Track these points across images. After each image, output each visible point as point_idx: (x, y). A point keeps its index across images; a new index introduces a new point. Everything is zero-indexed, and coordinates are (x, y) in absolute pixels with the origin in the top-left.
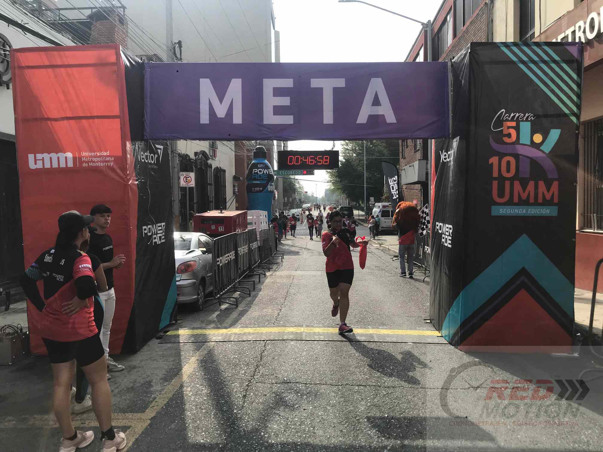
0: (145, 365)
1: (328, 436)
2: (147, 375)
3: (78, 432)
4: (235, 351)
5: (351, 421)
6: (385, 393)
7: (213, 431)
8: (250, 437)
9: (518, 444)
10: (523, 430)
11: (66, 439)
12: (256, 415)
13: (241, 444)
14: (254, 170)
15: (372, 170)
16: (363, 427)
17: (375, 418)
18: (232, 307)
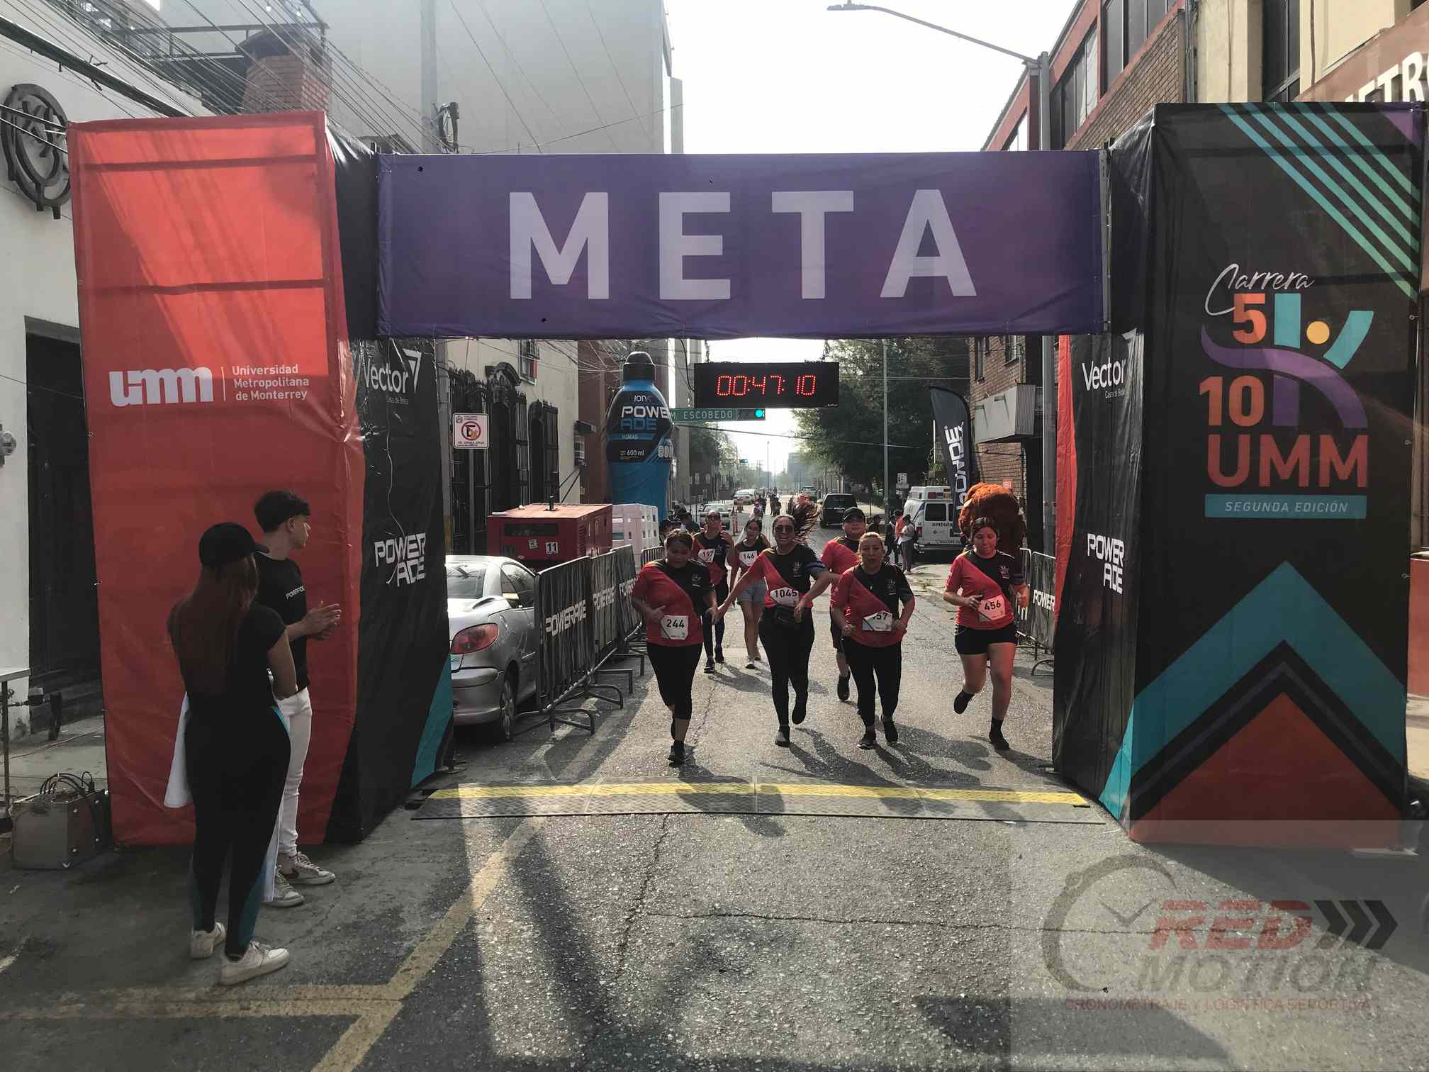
0: (384, 870)
1: (828, 1044)
2: (388, 895)
4: (594, 839)
5: (880, 1008)
6: (957, 942)
7: (552, 1031)
8: (641, 1045)
9: (1283, 1067)
10: (1295, 1032)
12: (651, 993)
13: (620, 1061)
14: (624, 408)
15: (903, 409)
16: (909, 1021)
17: (935, 1000)
18: (582, 733)
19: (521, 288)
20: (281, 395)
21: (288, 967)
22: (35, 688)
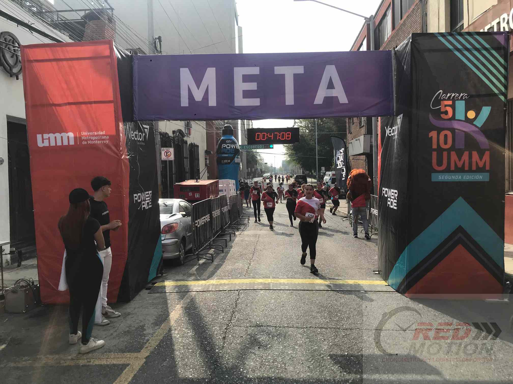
0: (138, 312)
1: (298, 372)
2: (140, 321)
4: (214, 300)
5: (317, 359)
6: (344, 335)
7: (199, 368)
8: (231, 373)
9: (461, 377)
10: (465, 365)
12: (235, 354)
13: (224, 379)
14: (223, 145)
15: (323, 144)
16: (327, 363)
17: (336, 355)
18: (209, 262)
19: (185, 102)
20: (99, 142)
21: (105, 346)
22: (12, 248)
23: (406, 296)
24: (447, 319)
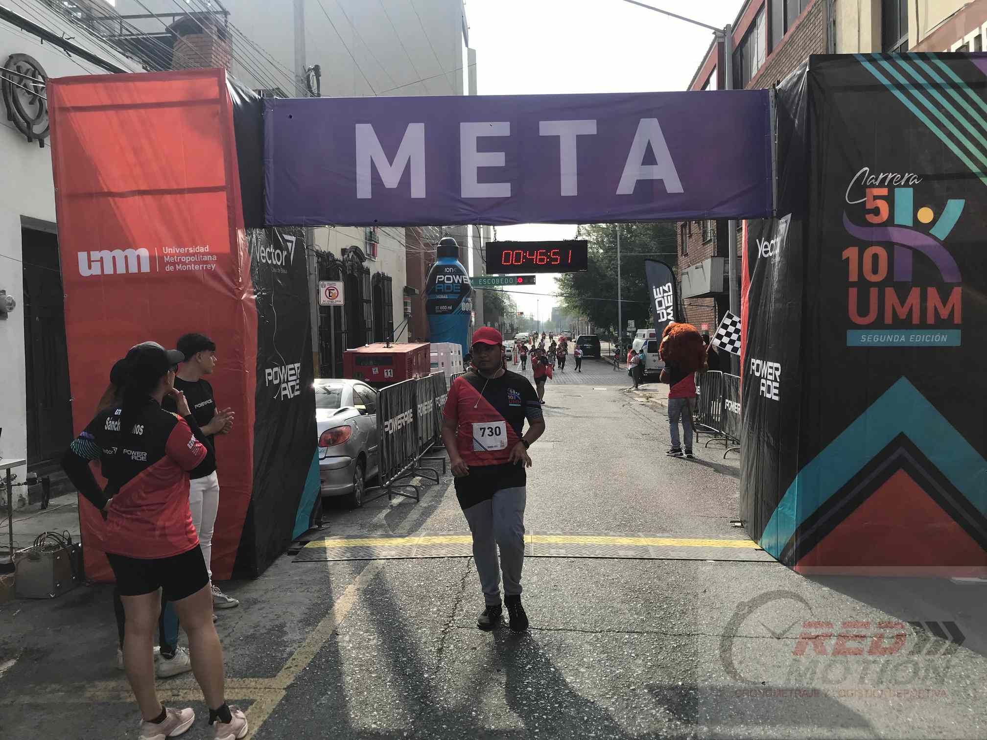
0: (272, 598)
1: (586, 718)
2: (276, 615)
3: (167, 709)
4: (420, 575)
5: (622, 693)
6: (675, 646)
7: (391, 709)
8: (453, 719)
9: (909, 733)
10: (916, 708)
11: (149, 722)
12: (461, 683)
13: (439, 731)
14: (438, 277)
15: (632, 276)
16: (643, 702)
17: (661, 687)
18: (410, 501)
19: (364, 191)
20: (197, 267)
22: (31, 473)
23: (797, 571)
24: (878, 615)
